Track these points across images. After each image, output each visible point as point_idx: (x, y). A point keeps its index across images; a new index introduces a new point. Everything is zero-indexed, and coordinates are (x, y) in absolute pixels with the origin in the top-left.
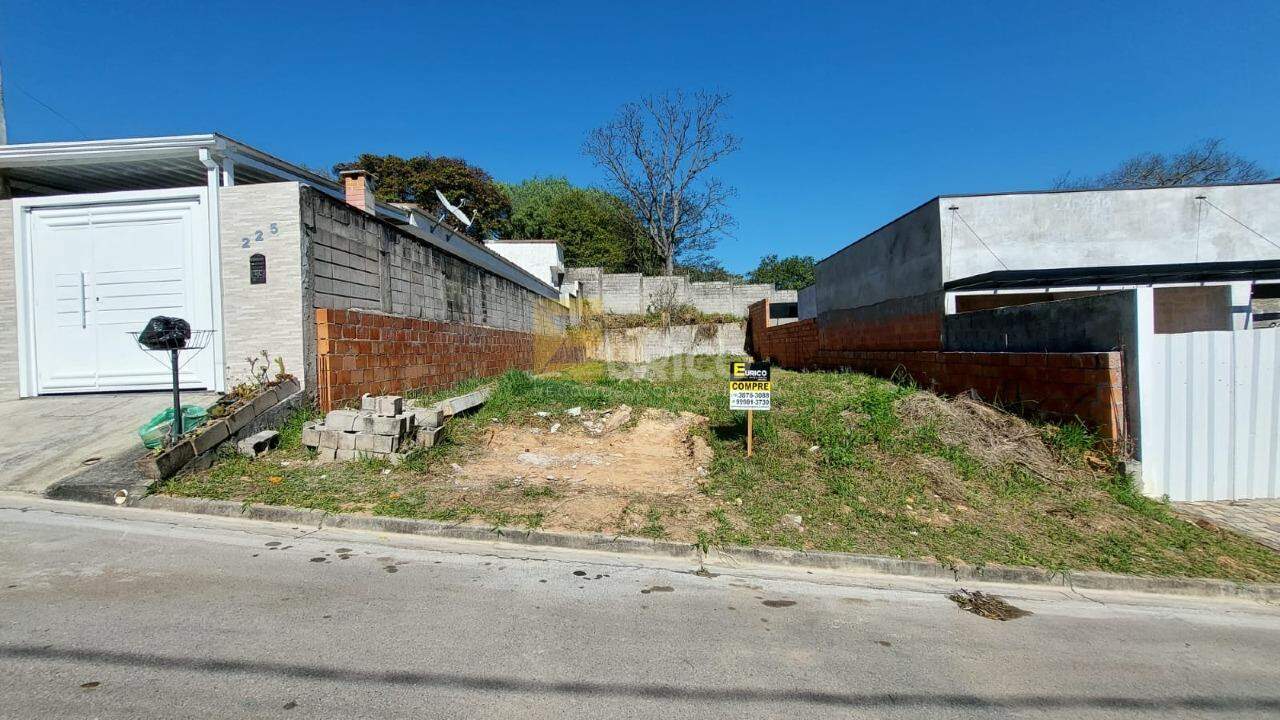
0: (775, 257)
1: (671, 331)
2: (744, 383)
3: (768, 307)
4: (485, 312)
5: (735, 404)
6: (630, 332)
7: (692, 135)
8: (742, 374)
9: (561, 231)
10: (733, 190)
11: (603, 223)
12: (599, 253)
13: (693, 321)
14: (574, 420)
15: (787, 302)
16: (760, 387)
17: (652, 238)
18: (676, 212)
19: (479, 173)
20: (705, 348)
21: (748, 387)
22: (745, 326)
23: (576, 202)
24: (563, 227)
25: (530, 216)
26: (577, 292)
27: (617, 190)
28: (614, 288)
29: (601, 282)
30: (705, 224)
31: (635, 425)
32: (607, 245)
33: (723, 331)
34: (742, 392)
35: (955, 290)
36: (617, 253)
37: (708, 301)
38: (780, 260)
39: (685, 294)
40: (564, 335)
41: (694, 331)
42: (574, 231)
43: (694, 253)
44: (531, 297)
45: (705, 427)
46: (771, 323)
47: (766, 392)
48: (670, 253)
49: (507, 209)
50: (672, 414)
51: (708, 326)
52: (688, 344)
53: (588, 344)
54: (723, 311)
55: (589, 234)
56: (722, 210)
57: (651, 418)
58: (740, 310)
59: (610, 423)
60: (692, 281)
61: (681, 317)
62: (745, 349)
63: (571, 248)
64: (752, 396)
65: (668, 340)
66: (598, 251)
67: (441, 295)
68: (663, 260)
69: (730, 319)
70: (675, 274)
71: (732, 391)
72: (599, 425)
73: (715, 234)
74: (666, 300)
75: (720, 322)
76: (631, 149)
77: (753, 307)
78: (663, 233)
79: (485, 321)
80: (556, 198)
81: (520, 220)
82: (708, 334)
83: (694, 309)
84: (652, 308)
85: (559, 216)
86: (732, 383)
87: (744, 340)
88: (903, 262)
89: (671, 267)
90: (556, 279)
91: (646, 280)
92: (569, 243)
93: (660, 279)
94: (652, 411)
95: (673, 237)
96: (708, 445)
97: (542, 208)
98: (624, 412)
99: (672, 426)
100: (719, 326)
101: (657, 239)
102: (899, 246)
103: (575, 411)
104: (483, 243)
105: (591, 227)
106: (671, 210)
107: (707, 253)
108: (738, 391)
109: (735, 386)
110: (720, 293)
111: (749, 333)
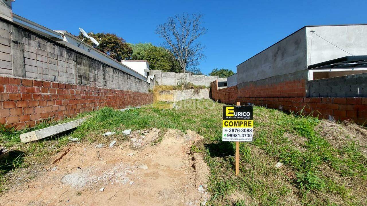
0: (217, 69)
1: (185, 91)
2: (233, 121)
3: (217, 83)
4: (106, 82)
5: (226, 137)
6: (171, 92)
7: (191, 27)
8: (232, 115)
9: (149, 59)
10: (205, 46)
11: (162, 56)
12: (162, 66)
13: (192, 88)
14: (126, 138)
15: (223, 81)
16: (245, 124)
17: (179, 61)
18: (187, 53)
19: (121, 39)
20: (196, 97)
21: (236, 124)
22: (209, 89)
23: (154, 49)
24: (150, 57)
25: (139, 54)
26: (153, 78)
27: (167, 46)
28: (166, 77)
29: (162, 75)
30: (196, 57)
31: (160, 140)
32: (164, 63)
33: (202, 91)
34: (232, 128)
35: (312, 69)
36: (167, 66)
37: (197, 81)
38: (218, 70)
39: (190, 79)
40: (148, 92)
41: (193, 91)
42: (153, 59)
43: (192, 67)
44: (132, 78)
45: (202, 145)
46: (218, 88)
47: (249, 128)
48: (184, 66)
49: (131, 51)
50: (182, 133)
51: (197, 90)
52: (190, 95)
53: (157, 96)
54: (202, 84)
55: (158, 60)
56: (201, 52)
57: (171, 135)
58: (208, 85)
59: (147, 139)
60: (192, 75)
61: (188, 87)
62: (209, 97)
63: (152, 64)
64: (238, 131)
65: (184, 94)
66: (161, 65)
67: (73, 72)
68: (182, 68)
69: (204, 87)
70: (186, 72)
71: (224, 128)
72: (140, 140)
73: (199, 60)
74: (183, 81)
75: (201, 88)
76: (172, 32)
77: (211, 83)
78: (182, 60)
79: (105, 85)
80: (147, 48)
81: (135, 55)
82: (197, 92)
83: (192, 84)
84: (179, 84)
85: (148, 54)
86: (224, 121)
87: (209, 94)
88: (282, 60)
89: (185, 71)
90: (147, 74)
91: (177, 74)
92: (152, 63)
93: (181, 74)
94: (171, 131)
95: (185, 61)
96: (205, 161)
97: (143, 51)
98: (154, 133)
99: (182, 141)
100: (201, 89)
101: (180, 62)
102: (280, 53)
103: (127, 132)
104: (121, 62)
105: (159, 58)
106: (185, 53)
107: (196, 67)
108: (228, 128)
109: (227, 124)
110: (201, 79)
111: (211, 92)
